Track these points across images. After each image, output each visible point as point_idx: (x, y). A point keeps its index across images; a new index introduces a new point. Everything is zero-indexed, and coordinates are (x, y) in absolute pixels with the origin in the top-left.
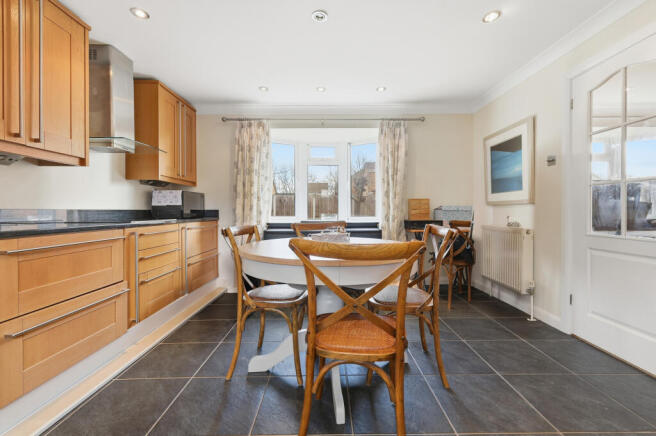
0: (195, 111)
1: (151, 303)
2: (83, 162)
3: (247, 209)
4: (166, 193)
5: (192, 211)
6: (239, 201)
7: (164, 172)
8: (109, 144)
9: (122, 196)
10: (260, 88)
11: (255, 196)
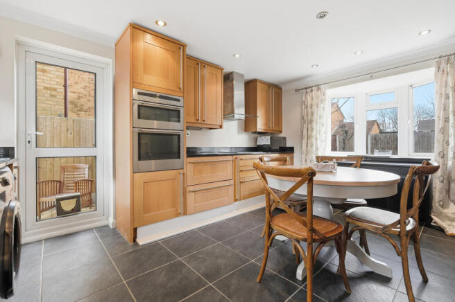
0: (281, 89)
1: (247, 193)
2: (221, 127)
3: (309, 145)
4: (263, 137)
5: (280, 148)
6: (305, 141)
7: (260, 126)
8: (233, 116)
9: (243, 140)
10: (313, 66)
11: (314, 138)
